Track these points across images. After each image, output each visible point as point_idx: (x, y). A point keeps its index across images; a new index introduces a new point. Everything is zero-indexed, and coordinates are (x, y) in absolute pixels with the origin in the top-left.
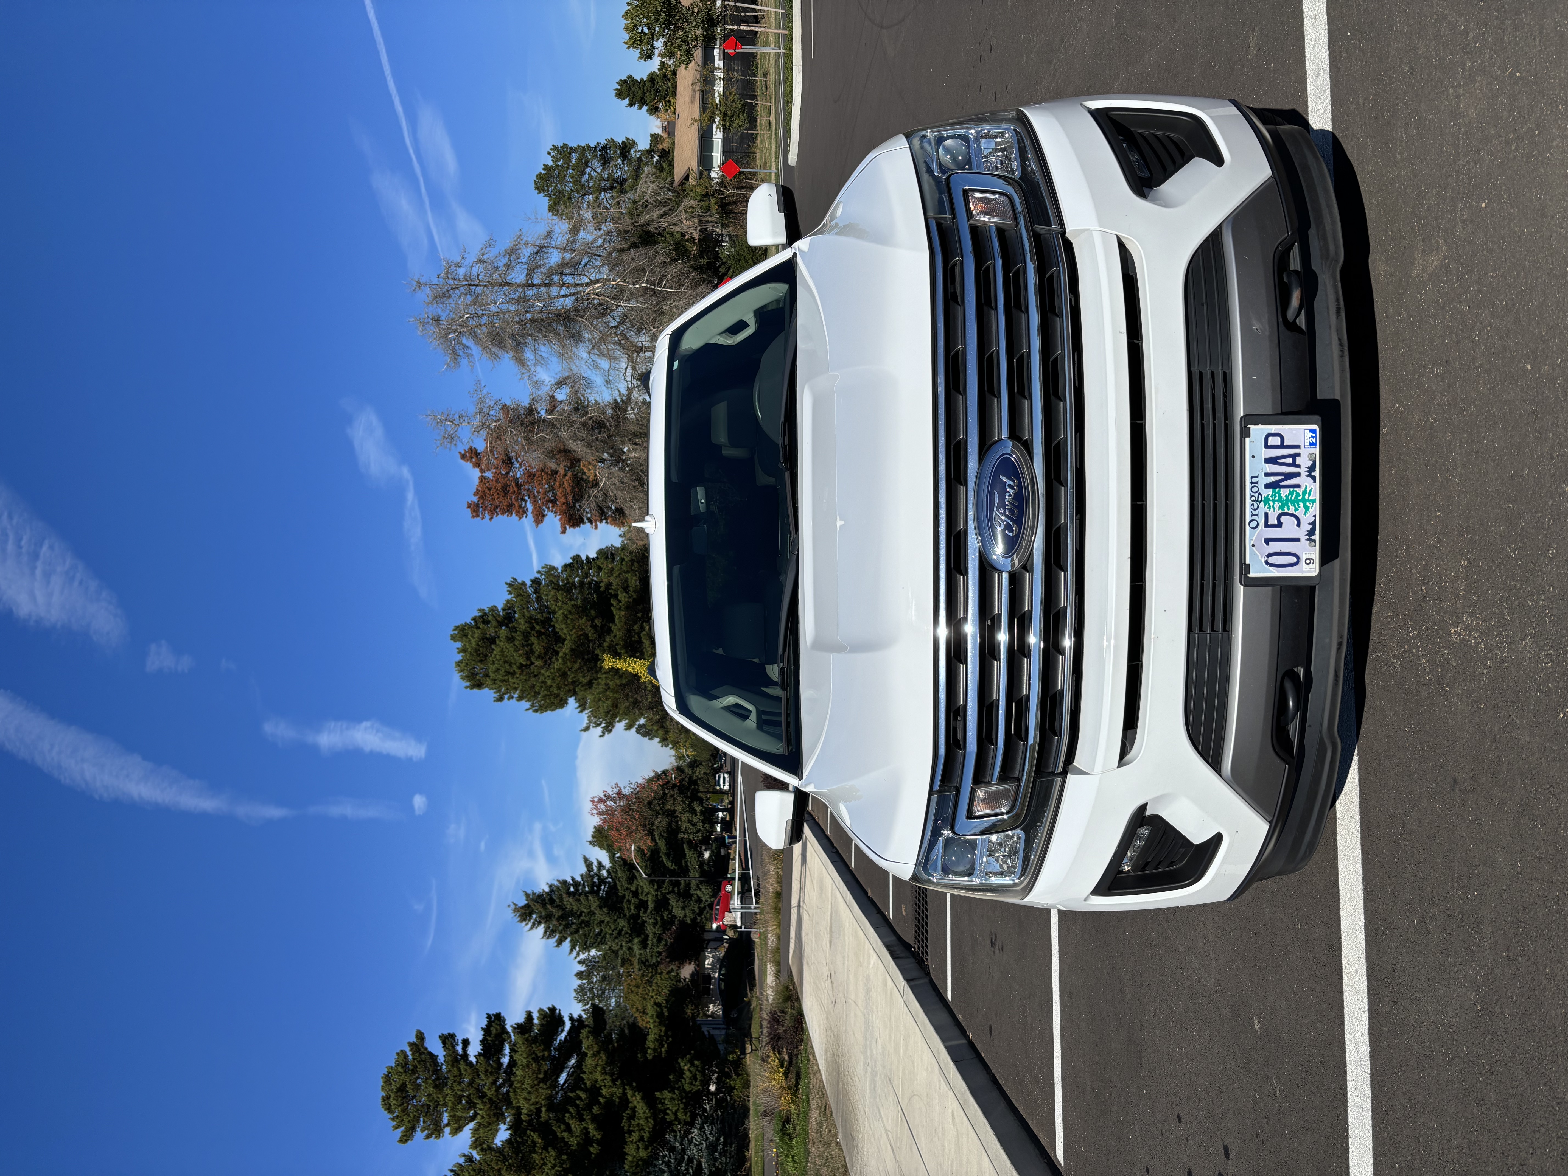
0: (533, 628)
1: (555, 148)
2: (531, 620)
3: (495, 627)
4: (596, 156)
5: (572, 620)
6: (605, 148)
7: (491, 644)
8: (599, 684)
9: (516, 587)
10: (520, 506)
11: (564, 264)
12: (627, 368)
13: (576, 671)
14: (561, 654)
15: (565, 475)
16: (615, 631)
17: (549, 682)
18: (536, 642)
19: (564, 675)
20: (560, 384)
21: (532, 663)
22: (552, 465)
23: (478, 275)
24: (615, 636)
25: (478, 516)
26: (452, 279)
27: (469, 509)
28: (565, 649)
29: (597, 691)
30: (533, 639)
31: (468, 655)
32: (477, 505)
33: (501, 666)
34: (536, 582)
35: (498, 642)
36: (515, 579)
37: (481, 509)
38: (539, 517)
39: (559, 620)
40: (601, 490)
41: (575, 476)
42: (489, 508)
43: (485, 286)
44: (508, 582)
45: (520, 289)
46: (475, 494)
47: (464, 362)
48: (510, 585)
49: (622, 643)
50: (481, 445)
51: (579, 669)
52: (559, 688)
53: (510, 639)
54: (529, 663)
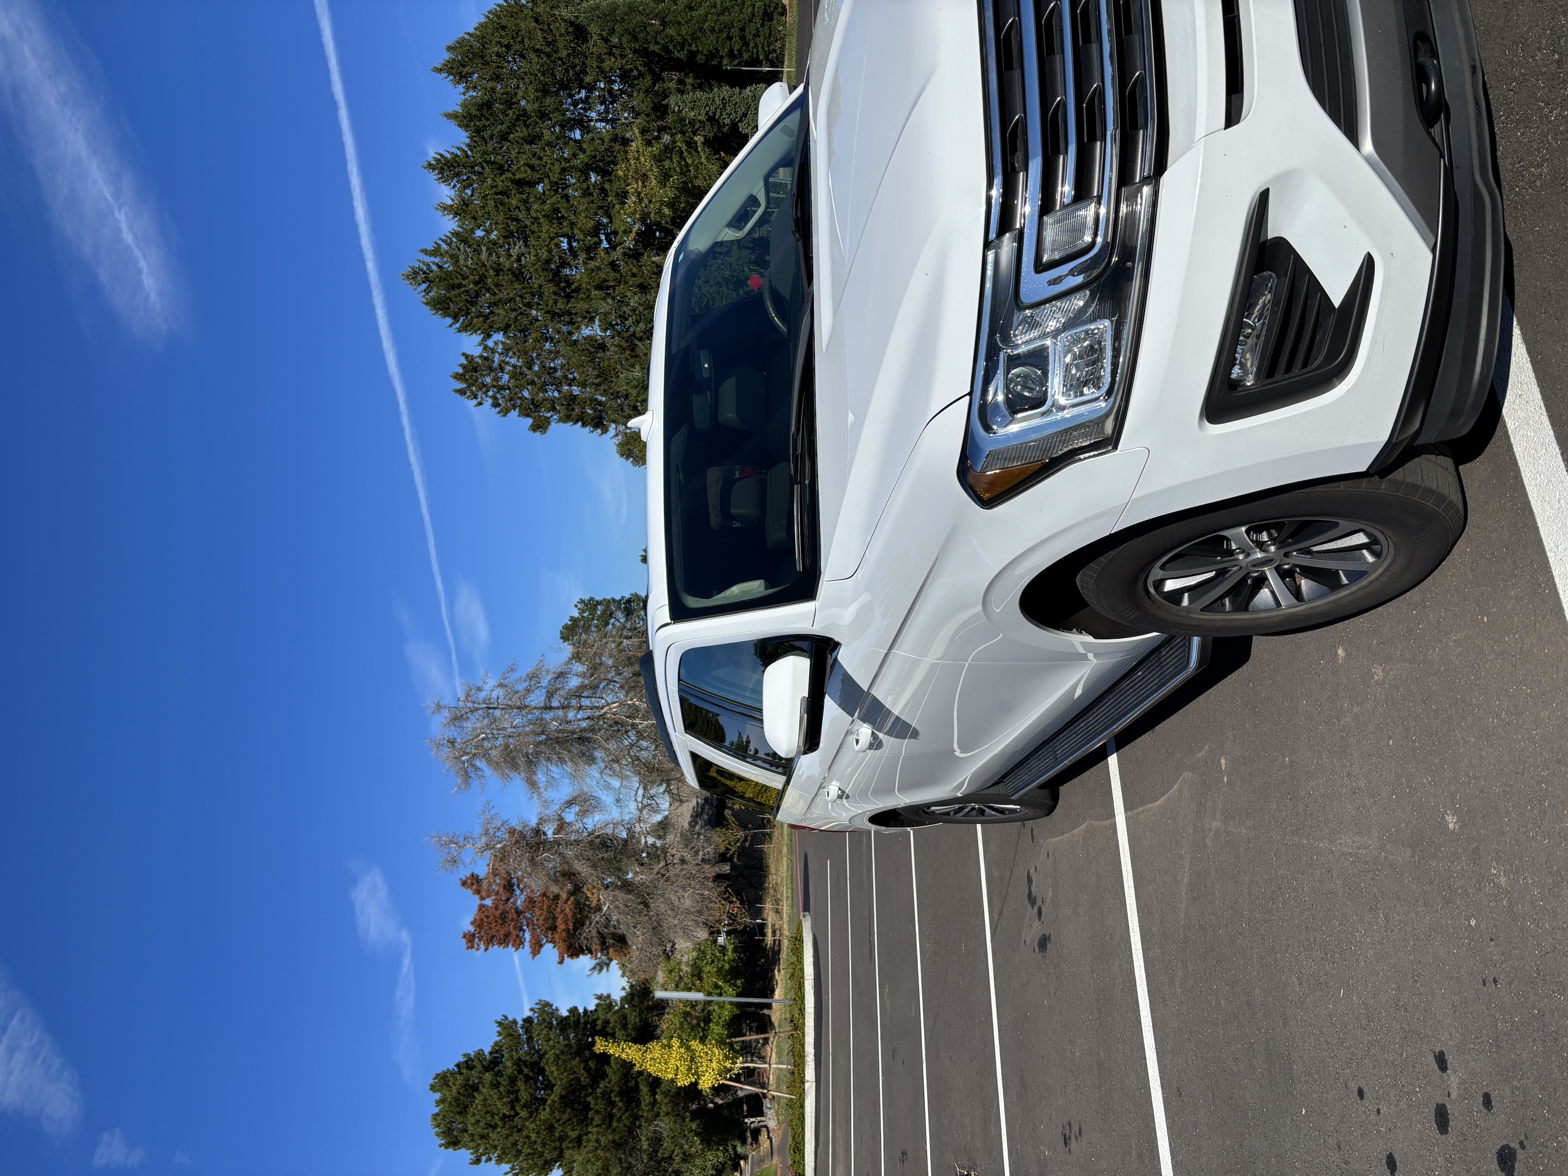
0: (520, 1071)
1: (582, 601)
2: (519, 1063)
3: (480, 1073)
4: (620, 607)
5: (564, 1061)
6: (629, 601)
7: (473, 1091)
8: (589, 1141)
9: (506, 1027)
10: (518, 936)
11: (583, 687)
12: (638, 789)
13: (564, 1123)
14: (549, 1102)
15: (568, 899)
16: (610, 1075)
17: (533, 1136)
18: (523, 1088)
19: (551, 1128)
20: (570, 803)
21: (517, 1114)
22: (555, 889)
23: (498, 698)
24: (610, 1082)
25: (472, 947)
26: (472, 702)
27: (464, 940)
28: (554, 1097)
29: (587, 1149)
30: (521, 1085)
31: (447, 1105)
32: (473, 935)
33: (482, 1117)
34: (528, 1021)
35: (480, 1088)
36: (506, 1017)
37: (477, 940)
38: (537, 948)
39: (550, 1061)
40: (604, 915)
41: (577, 903)
42: (485, 938)
43: (503, 709)
44: (499, 1020)
45: (537, 712)
46: (472, 923)
47: (475, 784)
48: (500, 1024)
49: (617, 1089)
50: (482, 871)
51: (568, 1120)
52: (544, 1144)
53: (495, 1085)
54: (513, 1113)
